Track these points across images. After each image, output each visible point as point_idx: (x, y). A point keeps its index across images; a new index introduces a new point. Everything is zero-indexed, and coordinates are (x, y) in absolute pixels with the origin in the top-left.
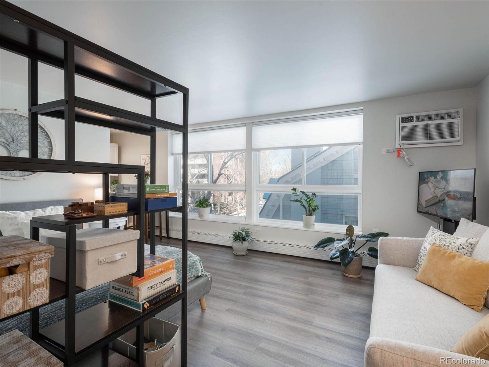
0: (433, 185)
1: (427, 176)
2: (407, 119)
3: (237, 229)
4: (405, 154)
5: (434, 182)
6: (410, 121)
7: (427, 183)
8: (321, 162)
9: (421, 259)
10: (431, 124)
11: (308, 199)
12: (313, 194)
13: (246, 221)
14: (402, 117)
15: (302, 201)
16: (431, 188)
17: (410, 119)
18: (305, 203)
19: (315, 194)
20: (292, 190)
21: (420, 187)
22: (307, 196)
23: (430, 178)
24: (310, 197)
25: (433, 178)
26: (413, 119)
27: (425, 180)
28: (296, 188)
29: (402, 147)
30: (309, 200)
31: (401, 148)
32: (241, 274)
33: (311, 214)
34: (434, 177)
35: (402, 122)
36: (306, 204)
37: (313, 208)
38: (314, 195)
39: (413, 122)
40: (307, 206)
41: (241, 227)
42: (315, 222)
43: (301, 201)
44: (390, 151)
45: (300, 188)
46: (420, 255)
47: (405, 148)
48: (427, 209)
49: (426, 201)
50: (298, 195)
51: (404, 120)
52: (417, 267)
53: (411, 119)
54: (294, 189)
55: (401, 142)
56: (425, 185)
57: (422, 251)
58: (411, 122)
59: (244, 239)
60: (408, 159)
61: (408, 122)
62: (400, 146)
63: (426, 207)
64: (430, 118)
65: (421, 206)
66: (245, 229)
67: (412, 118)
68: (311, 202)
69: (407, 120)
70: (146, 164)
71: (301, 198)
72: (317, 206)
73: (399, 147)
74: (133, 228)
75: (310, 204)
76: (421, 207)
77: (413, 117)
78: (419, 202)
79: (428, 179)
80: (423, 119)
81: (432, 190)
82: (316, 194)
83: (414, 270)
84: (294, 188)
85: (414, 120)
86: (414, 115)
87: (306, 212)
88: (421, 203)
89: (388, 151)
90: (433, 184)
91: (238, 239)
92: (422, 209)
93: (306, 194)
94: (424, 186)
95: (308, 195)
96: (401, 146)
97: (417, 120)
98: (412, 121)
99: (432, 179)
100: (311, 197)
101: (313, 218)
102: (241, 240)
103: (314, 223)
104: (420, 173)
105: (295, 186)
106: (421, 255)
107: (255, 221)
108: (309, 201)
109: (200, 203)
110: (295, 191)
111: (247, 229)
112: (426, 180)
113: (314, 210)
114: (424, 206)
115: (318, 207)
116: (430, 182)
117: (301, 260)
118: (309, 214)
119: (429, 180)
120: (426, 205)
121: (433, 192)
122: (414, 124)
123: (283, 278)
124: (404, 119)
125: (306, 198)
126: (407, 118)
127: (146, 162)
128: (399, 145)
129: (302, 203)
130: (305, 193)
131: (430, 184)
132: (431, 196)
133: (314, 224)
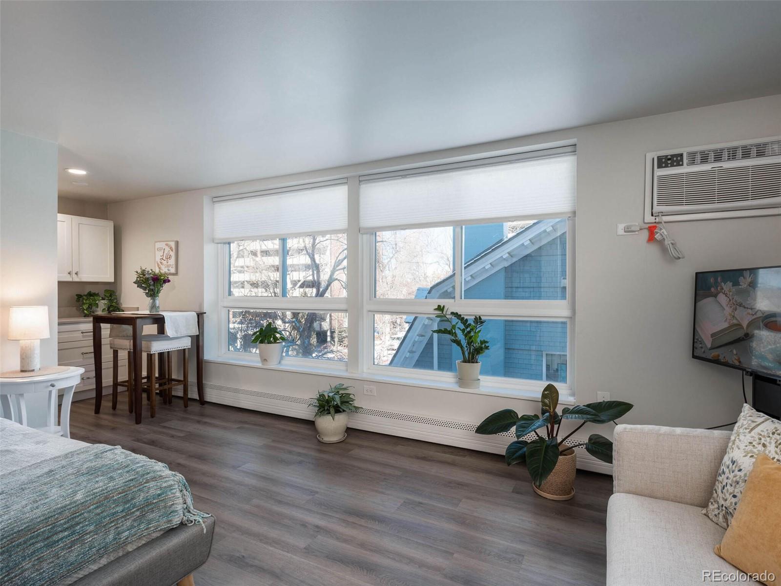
0: (730, 300)
1: (716, 280)
2: (669, 159)
3: (326, 389)
4: (666, 233)
5: (731, 293)
6: (675, 164)
7: (715, 296)
8: (504, 259)
9: (724, 491)
10: (721, 170)
11: (467, 328)
12: (476, 319)
13: (347, 370)
14: (658, 157)
15: (455, 333)
16: (724, 306)
17: (675, 159)
18: (460, 336)
19: (480, 317)
20: (435, 309)
21: (699, 304)
22: (464, 321)
23: (723, 284)
24: (470, 325)
25: (729, 284)
26: (682, 160)
27: (709, 289)
28: (444, 306)
29: (657, 220)
30: (469, 329)
31: (655, 222)
32: (317, 492)
33: (473, 358)
34: (731, 283)
35: (660, 166)
36: (464, 337)
37: (477, 345)
38: (478, 320)
39: (682, 165)
40: (464, 343)
41: (335, 383)
42: (482, 373)
43: (454, 331)
44: (633, 229)
45: (452, 306)
46: (720, 478)
47: (665, 222)
48: (714, 353)
49: (713, 335)
50: (448, 320)
51: (664, 162)
52: (713, 510)
53: (677, 159)
54: (440, 308)
55: (657, 209)
56: (710, 299)
57: (726, 471)
58: (678, 165)
59: (338, 410)
60: (672, 244)
61: (672, 166)
62: (654, 218)
63: (712, 349)
64: (718, 157)
65: (700, 345)
66: (341, 389)
67: (679, 158)
68: (472, 334)
69: (669, 162)
70: (164, 258)
71: (454, 327)
72: (485, 342)
73: (652, 219)
74: (126, 384)
75: (471, 338)
76: (702, 348)
77: (681, 155)
78: (696, 337)
79: (717, 287)
80: (705, 159)
81: (728, 310)
82: (482, 318)
83: (705, 515)
84: (439, 306)
85: (685, 161)
86: (685, 151)
87: (463, 353)
88: (701, 338)
89: (628, 230)
90: (730, 298)
91: (326, 409)
92: (704, 352)
93: (463, 318)
94: (707, 304)
95: (467, 320)
96: (657, 218)
97: (692, 162)
98: (681, 163)
99: (727, 286)
100: (473, 324)
101: (477, 367)
102: (332, 410)
103: (480, 377)
104: (697, 274)
105: (442, 302)
106: (725, 481)
107: (365, 370)
108: (469, 332)
109: (260, 334)
110: (443, 312)
111: (345, 389)
112: (713, 290)
113: (479, 350)
114: (709, 346)
115: (487, 345)
116: (721, 294)
117: (452, 453)
118: (469, 358)
119: (719, 288)
120: (712, 344)
121: (730, 315)
122: (685, 169)
123: (404, 502)
124: (664, 160)
125: (462, 327)
126: (669, 157)
127: (165, 255)
128: (652, 215)
129: (456, 336)
130: (460, 315)
131: (722, 298)
132: (726, 325)
133: (479, 380)
